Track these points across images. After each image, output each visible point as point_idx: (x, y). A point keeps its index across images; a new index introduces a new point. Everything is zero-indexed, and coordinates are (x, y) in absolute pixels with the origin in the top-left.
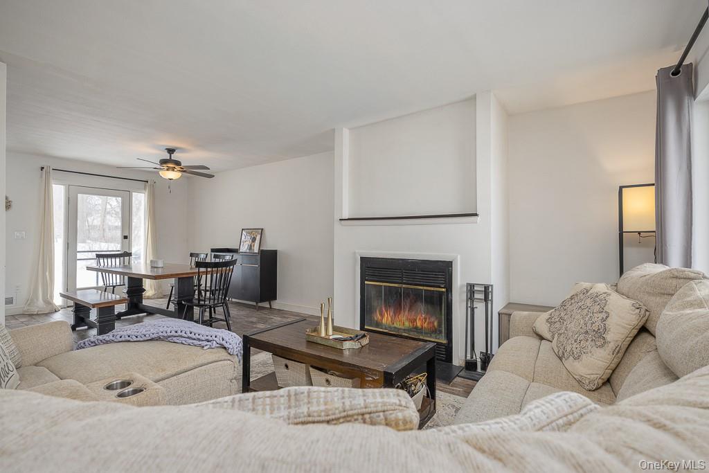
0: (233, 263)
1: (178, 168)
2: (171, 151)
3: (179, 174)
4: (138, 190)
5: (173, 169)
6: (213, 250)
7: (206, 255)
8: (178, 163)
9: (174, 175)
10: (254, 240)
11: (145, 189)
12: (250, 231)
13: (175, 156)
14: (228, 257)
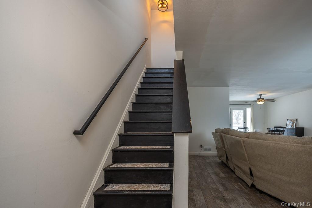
0: (284, 131)
1: (263, 100)
2: (260, 95)
3: (263, 102)
4: (248, 107)
5: (261, 101)
6: (275, 127)
7: (272, 127)
8: (263, 99)
9: (262, 103)
10: (293, 123)
11: (250, 107)
12: (291, 120)
13: (262, 97)
14: (281, 129)
